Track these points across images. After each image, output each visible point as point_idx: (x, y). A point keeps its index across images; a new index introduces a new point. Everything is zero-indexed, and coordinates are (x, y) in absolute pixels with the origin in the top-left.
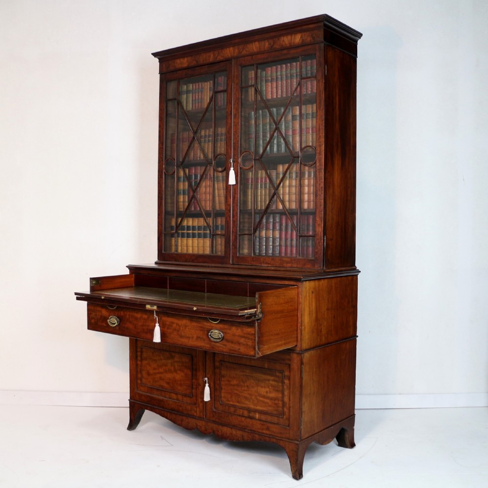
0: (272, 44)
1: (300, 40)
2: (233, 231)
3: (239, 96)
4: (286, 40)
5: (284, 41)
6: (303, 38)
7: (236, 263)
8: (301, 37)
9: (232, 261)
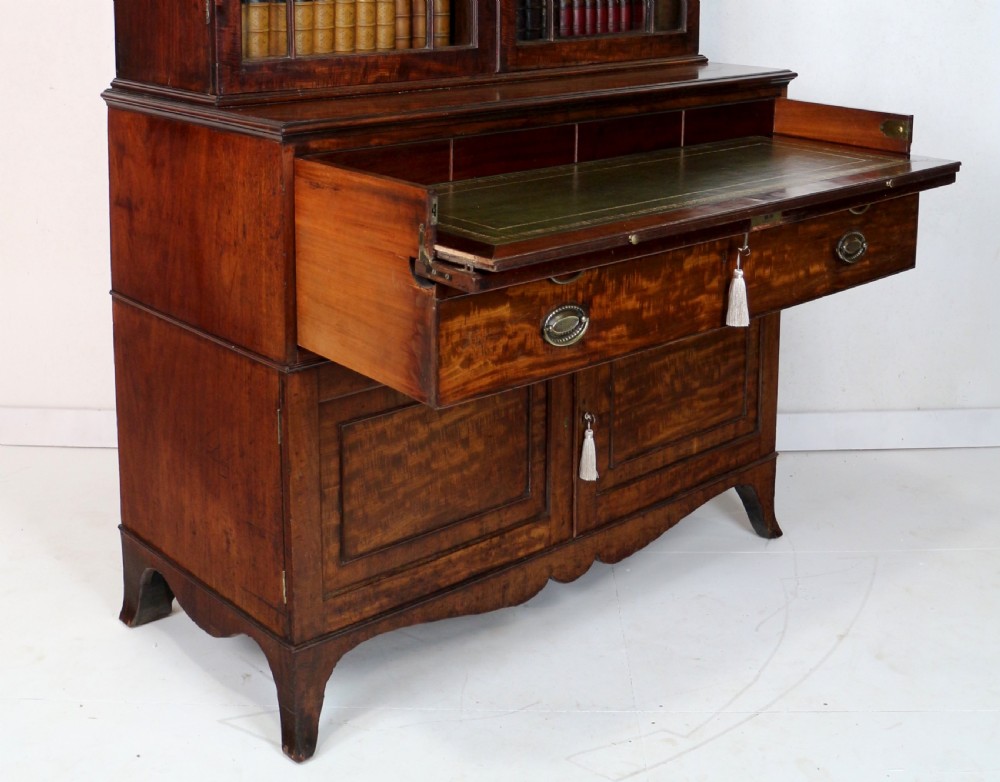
7: (512, 68)
9: (501, 63)
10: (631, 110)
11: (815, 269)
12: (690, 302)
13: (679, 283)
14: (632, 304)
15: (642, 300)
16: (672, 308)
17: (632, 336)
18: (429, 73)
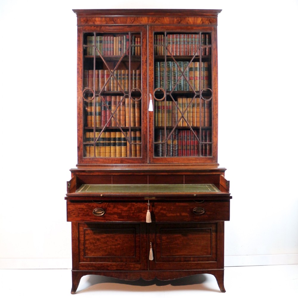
0: (180, 21)
1: (201, 22)
2: (149, 142)
3: (153, 51)
4: (191, 20)
5: (188, 20)
6: (203, 21)
7: (152, 163)
8: (202, 20)
9: (149, 161)
10: (166, 174)
11: (184, 214)
12: (137, 214)
13: (134, 209)
14: (119, 211)
15: (122, 211)
16: (131, 215)
17: (119, 218)
18: (128, 163)
